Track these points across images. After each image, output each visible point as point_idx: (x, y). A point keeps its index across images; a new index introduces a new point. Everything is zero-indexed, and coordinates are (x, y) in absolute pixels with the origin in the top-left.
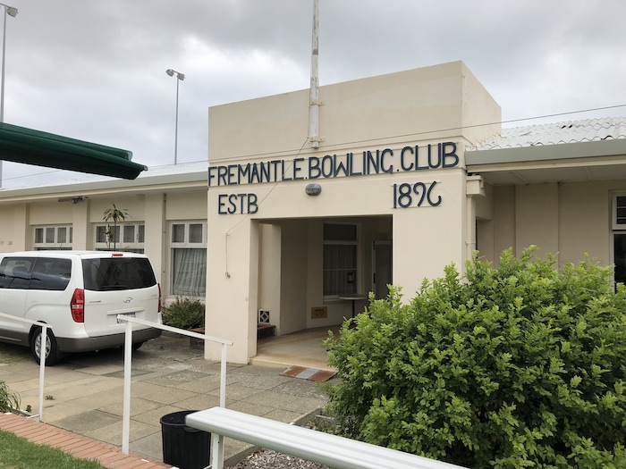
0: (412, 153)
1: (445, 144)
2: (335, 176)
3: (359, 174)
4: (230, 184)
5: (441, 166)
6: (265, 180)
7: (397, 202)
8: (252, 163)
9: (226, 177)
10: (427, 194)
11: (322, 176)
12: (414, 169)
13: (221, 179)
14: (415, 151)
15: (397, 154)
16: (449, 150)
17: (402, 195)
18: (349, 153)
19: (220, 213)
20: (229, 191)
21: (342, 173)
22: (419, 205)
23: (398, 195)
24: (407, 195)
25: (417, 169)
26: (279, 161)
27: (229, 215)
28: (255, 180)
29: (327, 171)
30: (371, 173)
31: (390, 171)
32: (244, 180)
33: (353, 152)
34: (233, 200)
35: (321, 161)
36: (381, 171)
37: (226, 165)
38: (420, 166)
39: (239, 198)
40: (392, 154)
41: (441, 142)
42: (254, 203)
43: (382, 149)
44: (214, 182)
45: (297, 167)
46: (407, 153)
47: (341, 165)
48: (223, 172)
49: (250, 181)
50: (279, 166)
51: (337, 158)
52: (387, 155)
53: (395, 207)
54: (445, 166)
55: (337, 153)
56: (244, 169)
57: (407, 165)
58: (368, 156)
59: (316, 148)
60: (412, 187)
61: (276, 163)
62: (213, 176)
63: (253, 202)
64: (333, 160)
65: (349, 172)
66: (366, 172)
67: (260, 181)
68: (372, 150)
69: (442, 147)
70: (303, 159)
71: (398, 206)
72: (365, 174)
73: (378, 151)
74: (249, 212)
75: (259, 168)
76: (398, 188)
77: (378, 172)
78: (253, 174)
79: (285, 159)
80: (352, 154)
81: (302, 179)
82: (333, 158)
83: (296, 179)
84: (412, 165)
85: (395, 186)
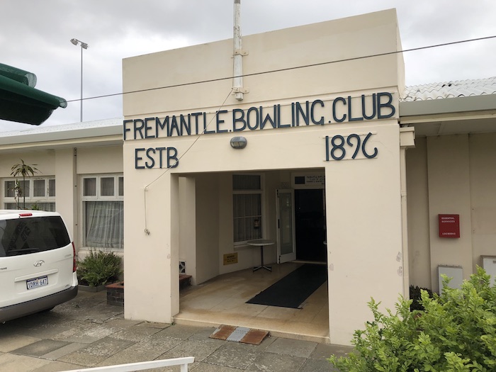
0: (345, 103)
1: (380, 95)
2: (262, 128)
3: (288, 126)
4: (147, 137)
5: (376, 117)
6: (185, 133)
7: (329, 155)
8: (171, 115)
9: (143, 131)
10: (361, 146)
11: (247, 129)
12: (347, 120)
13: (138, 132)
14: (348, 102)
15: (329, 106)
16: (384, 100)
17: (334, 148)
18: (277, 104)
19: (137, 167)
20: (147, 144)
21: (268, 126)
22: (353, 157)
23: (331, 147)
24: (341, 147)
25: (351, 120)
26: (200, 114)
27: (147, 171)
28: (175, 133)
29: (253, 123)
30: (300, 125)
31: (321, 123)
32: (163, 133)
33: (281, 103)
34: (151, 154)
35: (246, 113)
36: (311, 123)
37: (143, 118)
38: (353, 117)
39: (158, 152)
40: (323, 106)
41: (376, 92)
42: (174, 157)
43: (311, 100)
44: (130, 135)
45: (220, 119)
46: (339, 104)
47: (268, 117)
48: (139, 125)
49: (169, 134)
50: (201, 119)
51: (263, 110)
52: (318, 106)
53: (328, 160)
54: (380, 117)
55: (264, 105)
56: (162, 121)
57: (339, 117)
58: (296, 108)
59: (240, 100)
60: (346, 139)
61: (197, 115)
62: (129, 130)
63: (172, 155)
64: (259, 112)
65: (277, 125)
66: (295, 124)
67: (180, 134)
68: (300, 101)
69: (376, 98)
70: (226, 112)
71: (331, 158)
72: (293, 126)
73: (307, 102)
74: (169, 166)
75: (178, 121)
76: (330, 140)
77: (307, 124)
78: (173, 127)
79: (207, 111)
80: (279, 105)
81: (226, 131)
82: (259, 110)
83: (219, 132)
84: (345, 116)
85: (327, 137)
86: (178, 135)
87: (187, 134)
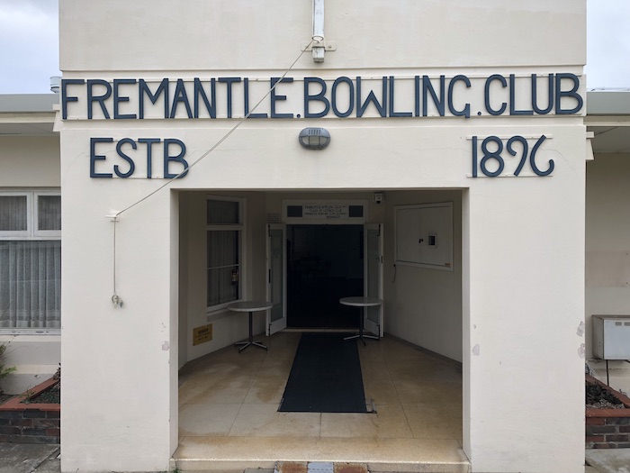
0: (504, 85)
1: (560, 77)
2: (359, 115)
3: (407, 116)
4: (118, 117)
5: (553, 112)
6: (204, 113)
7: (477, 168)
8: (173, 78)
9: (110, 104)
10: (529, 156)
11: (331, 115)
12: (507, 113)
13: (96, 107)
14: (509, 83)
15: (478, 87)
16: (566, 86)
17: (485, 157)
18: (388, 76)
19: (94, 175)
20: (118, 131)
21: (371, 112)
22: (516, 173)
23: (480, 156)
24: (496, 156)
25: (514, 113)
26: (238, 80)
27: (116, 183)
28: (181, 112)
29: (343, 105)
30: (429, 114)
31: (465, 114)
32: (155, 111)
33: (396, 75)
34: (127, 150)
35: (329, 86)
36: (448, 114)
37: (109, 79)
38: (517, 108)
39: (143, 149)
40: (468, 86)
41: (555, 72)
42: (180, 159)
43: (450, 75)
44: (78, 111)
45: (278, 93)
46: (495, 86)
47: (372, 97)
48: (99, 91)
49: (170, 115)
50: (238, 90)
51: (363, 84)
52: (459, 88)
53: (475, 176)
54: (560, 113)
55: (363, 75)
56: (154, 89)
57: (495, 106)
58: (423, 85)
59: (319, 62)
60: (505, 143)
61: (229, 82)
62: (75, 99)
63: (176, 155)
64: (355, 87)
65: (387, 110)
66: (419, 113)
67: (193, 115)
68: (431, 74)
69: (554, 81)
70: (290, 81)
71: (480, 173)
72: (417, 115)
73: (442, 78)
74: (167, 176)
75: (190, 90)
76: (479, 143)
77: (442, 114)
78: (177, 100)
79: (251, 77)
80: (392, 78)
81: (289, 117)
82: (354, 83)
83: (276, 117)
84: (504, 105)
85: (474, 139)
86: (190, 117)
87: (208, 116)
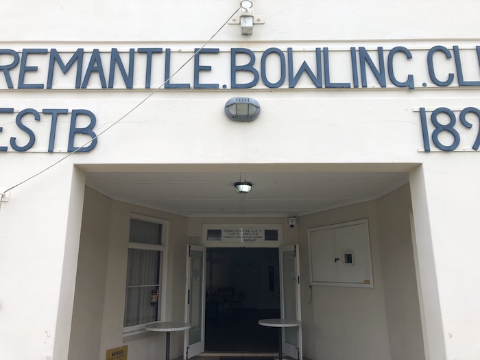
0: (448, 57)
2: (292, 87)
3: (343, 87)
4: (23, 87)
6: (119, 83)
7: (429, 142)
8: (88, 48)
9: (15, 75)
11: (260, 86)
12: (455, 84)
14: (454, 54)
15: (420, 60)
17: (437, 129)
18: (322, 47)
20: (21, 102)
21: (305, 82)
22: (475, 148)
23: (431, 129)
24: (449, 129)
25: (463, 85)
26: (159, 51)
27: (12, 158)
28: (95, 82)
29: (273, 74)
30: (368, 86)
31: (409, 85)
32: (66, 81)
33: (331, 47)
34: (28, 121)
35: (258, 57)
36: (389, 85)
37: (18, 49)
38: (466, 79)
39: (47, 121)
40: (409, 57)
42: (88, 131)
43: (388, 47)
45: (203, 64)
46: (438, 58)
47: (305, 67)
48: (4, 61)
49: (81, 85)
50: (158, 62)
51: (295, 55)
52: (399, 60)
53: (427, 150)
55: (295, 47)
56: (66, 59)
57: (442, 76)
58: (360, 58)
59: (247, 34)
60: (457, 115)
61: (150, 53)
63: (84, 127)
64: (286, 59)
65: (322, 81)
66: (358, 84)
67: (107, 86)
68: (367, 47)
70: (215, 52)
71: (432, 148)
72: (356, 86)
73: (380, 51)
74: (72, 149)
75: (106, 61)
76: (428, 116)
77: (383, 86)
78: (91, 70)
79: (173, 48)
80: (326, 51)
81: (213, 88)
82: (286, 54)
83: (199, 87)
84: (451, 76)
85: (422, 112)
86: (104, 86)
87: (124, 87)
